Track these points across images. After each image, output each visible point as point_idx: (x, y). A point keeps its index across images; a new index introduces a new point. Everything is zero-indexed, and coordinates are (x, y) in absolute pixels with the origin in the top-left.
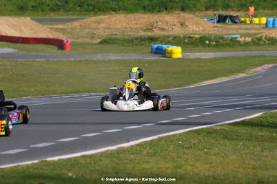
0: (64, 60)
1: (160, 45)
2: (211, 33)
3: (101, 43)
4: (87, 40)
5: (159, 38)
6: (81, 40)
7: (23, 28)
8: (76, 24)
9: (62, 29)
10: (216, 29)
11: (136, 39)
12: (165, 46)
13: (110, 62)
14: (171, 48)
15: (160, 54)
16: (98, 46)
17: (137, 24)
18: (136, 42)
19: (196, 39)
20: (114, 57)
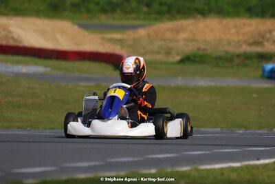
3: (182, 61)
4: (159, 57)
7: (58, 36)
8: (142, 32)
9: (120, 41)
11: (238, 56)
13: (196, 90)
17: (238, 34)
18: (237, 61)
20: (202, 83)
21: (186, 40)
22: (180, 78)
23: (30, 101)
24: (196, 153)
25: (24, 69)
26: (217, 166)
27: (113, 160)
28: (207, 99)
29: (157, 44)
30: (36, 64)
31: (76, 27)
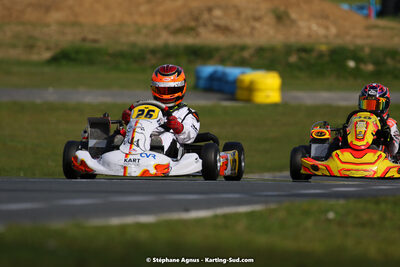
1: (220, 68)
2: (359, 42)
5: (217, 49)
10: (374, 32)
11: (154, 52)
12: (233, 72)
14: (250, 76)
15: (219, 91)
16: (47, 70)
18: (152, 59)
19: (321, 55)
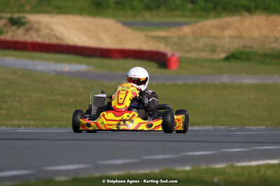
0: (168, 83)
3: (227, 58)
4: (205, 55)
6: (193, 55)
7: (101, 34)
8: (187, 30)
9: (164, 39)
20: (247, 80)
21: (232, 37)
22: (225, 76)
23: (71, 100)
24: (234, 150)
25: (66, 67)
26: (254, 163)
27: (148, 157)
28: (253, 97)
29: (202, 42)
30: (79, 63)
31: (120, 25)
